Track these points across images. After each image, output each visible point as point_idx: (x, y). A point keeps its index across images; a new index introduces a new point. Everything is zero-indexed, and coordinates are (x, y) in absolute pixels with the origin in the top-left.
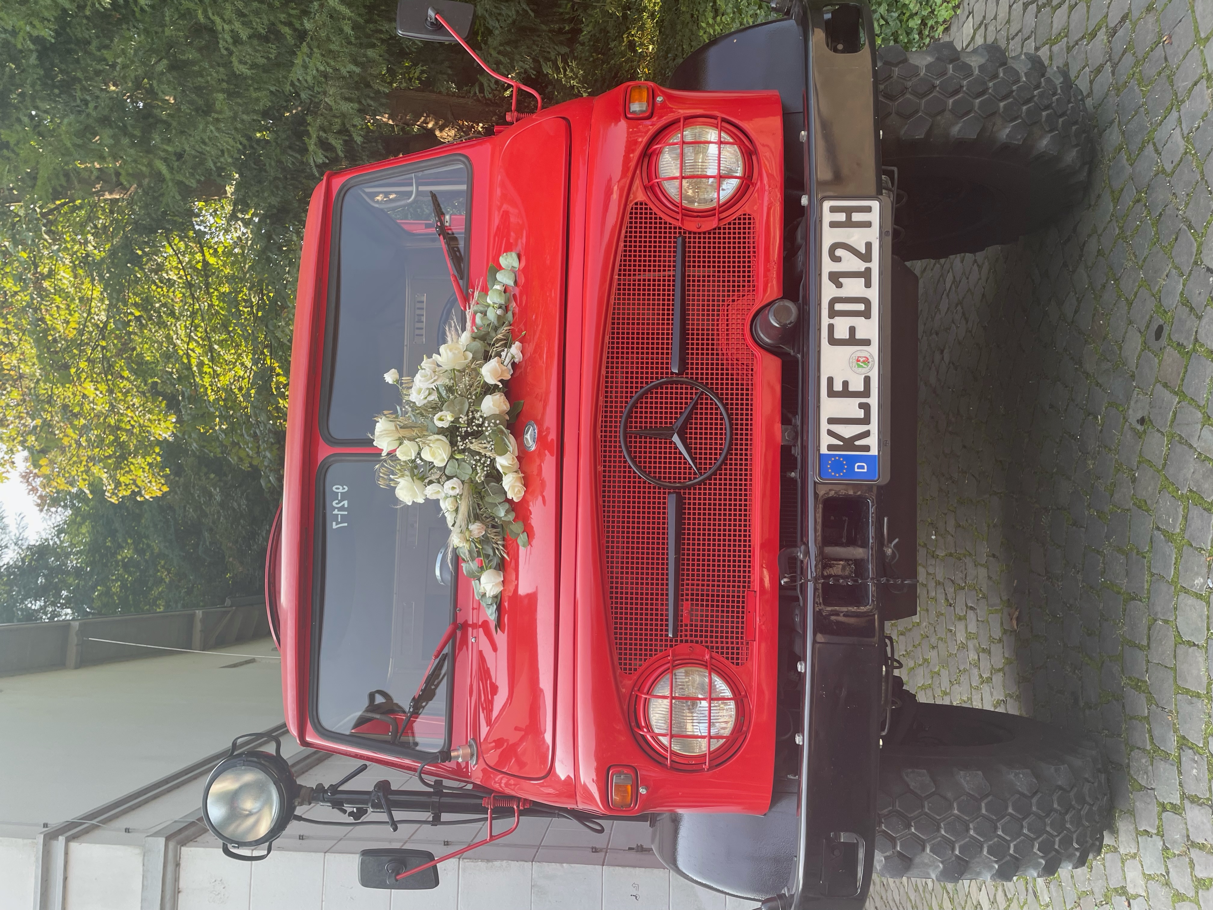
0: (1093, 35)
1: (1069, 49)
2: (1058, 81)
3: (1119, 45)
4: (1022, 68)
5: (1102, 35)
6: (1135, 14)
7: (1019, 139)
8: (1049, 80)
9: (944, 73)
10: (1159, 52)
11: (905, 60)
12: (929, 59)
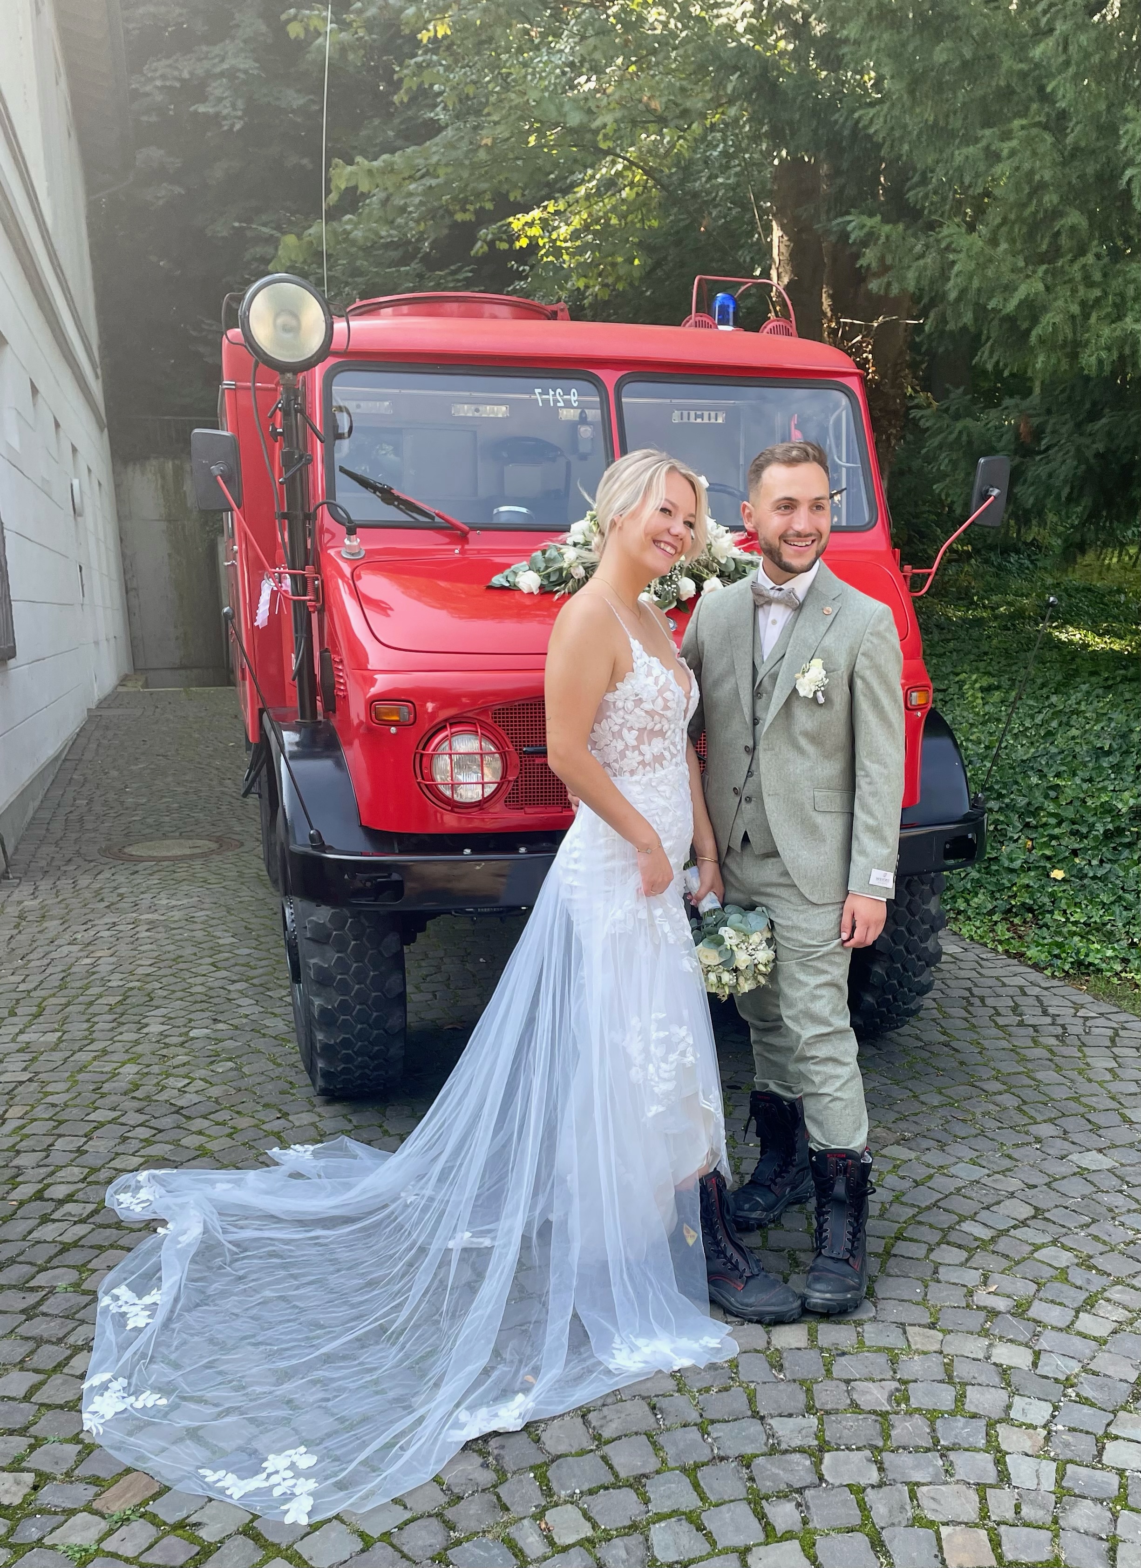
0: (944, 1033)
1: (934, 1020)
2: (912, 1006)
3: (936, 1049)
4: (923, 979)
5: (943, 1038)
6: (958, 1056)
7: (874, 980)
8: (914, 998)
9: (923, 922)
10: (932, 1070)
11: (934, 894)
12: (934, 911)
